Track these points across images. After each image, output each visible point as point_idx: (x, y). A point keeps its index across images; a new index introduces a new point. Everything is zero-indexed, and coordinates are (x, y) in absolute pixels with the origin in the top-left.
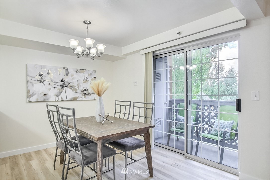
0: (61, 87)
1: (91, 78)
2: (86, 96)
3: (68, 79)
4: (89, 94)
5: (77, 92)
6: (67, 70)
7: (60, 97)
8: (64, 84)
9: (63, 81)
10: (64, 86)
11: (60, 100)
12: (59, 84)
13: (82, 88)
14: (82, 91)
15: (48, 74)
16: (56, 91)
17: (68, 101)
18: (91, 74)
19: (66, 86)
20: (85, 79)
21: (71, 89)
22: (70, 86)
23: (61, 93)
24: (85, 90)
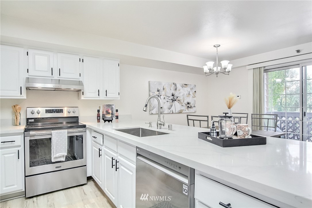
0: (172, 101)
1: (193, 92)
2: (189, 109)
3: (176, 94)
4: (191, 107)
5: (182, 106)
6: (176, 85)
7: (171, 110)
8: (174, 98)
9: (173, 95)
10: (174, 100)
11: (171, 112)
12: (170, 98)
13: (186, 102)
14: (186, 105)
15: (164, 89)
16: (168, 104)
17: (176, 113)
18: (192, 88)
19: (175, 100)
20: (188, 93)
21: (179, 102)
22: (178, 100)
23: (172, 106)
24: (188, 103)
